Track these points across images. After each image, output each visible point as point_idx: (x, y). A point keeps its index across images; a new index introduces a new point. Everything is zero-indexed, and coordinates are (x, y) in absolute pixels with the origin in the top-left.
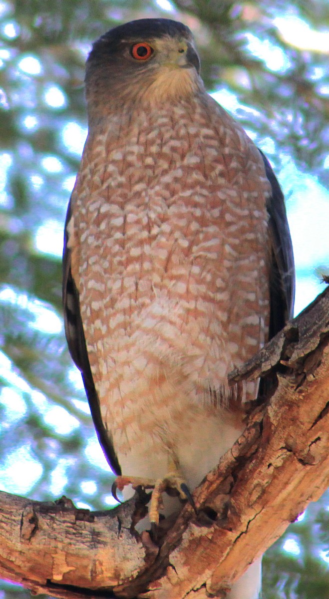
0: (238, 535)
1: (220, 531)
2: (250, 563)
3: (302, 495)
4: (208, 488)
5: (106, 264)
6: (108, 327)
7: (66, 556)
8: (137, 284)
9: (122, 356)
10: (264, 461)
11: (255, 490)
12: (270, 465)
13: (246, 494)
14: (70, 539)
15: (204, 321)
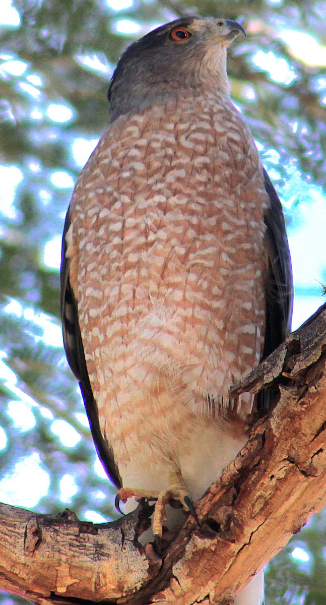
0: (241, 547)
1: (223, 542)
2: (253, 575)
3: (305, 507)
4: (210, 500)
5: (104, 271)
6: (105, 336)
7: (70, 568)
8: (134, 291)
9: (119, 366)
10: (266, 473)
11: (257, 502)
12: (272, 477)
13: (249, 506)
14: (73, 551)
15: (202, 329)
